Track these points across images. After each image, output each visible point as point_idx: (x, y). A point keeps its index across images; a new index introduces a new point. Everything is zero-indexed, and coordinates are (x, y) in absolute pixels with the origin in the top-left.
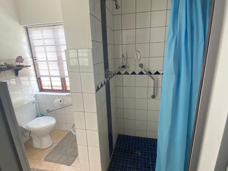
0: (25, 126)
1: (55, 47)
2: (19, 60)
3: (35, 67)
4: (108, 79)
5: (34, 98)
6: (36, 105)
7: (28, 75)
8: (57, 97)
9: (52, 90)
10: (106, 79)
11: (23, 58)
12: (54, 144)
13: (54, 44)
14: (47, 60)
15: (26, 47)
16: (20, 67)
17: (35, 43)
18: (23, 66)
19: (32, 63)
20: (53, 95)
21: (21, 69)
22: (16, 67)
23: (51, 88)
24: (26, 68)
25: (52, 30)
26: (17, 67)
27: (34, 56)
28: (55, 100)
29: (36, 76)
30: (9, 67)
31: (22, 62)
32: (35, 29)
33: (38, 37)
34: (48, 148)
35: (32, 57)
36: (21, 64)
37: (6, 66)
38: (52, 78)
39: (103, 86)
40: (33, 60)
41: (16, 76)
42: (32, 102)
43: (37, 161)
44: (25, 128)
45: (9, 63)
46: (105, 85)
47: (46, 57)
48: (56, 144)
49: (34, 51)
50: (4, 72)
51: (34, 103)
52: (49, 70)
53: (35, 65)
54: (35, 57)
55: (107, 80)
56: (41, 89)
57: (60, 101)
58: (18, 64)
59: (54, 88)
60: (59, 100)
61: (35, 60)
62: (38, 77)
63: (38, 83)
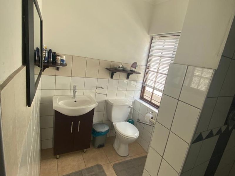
0: (115, 124)
1: (171, 59)
2: (134, 66)
3: (144, 75)
4: (230, 128)
5: (132, 103)
6: (131, 109)
7: (136, 81)
8: (151, 112)
9: (150, 103)
10: (226, 126)
11: (137, 64)
12: (128, 156)
13: (171, 56)
14: (158, 71)
15: (145, 55)
16: (132, 72)
17: (154, 52)
18: (135, 71)
19: (144, 71)
20: (148, 108)
21: (132, 74)
22: (129, 71)
23: (150, 100)
24: (137, 74)
25: (175, 40)
26: (131, 72)
28: (148, 114)
29: (143, 83)
30: (124, 70)
31: (135, 68)
32: (159, 39)
33: (158, 47)
34: (122, 156)
35: (146, 66)
36: (134, 69)
37: (122, 69)
38: (155, 91)
39: (213, 136)
40: (146, 68)
41: (127, 79)
42: (129, 106)
43: (108, 162)
44: (114, 125)
45: (125, 67)
46: (218, 136)
47: (158, 68)
48: (129, 159)
49: (150, 60)
50: (119, 73)
51: (130, 107)
52: (155, 81)
53: (146, 73)
54: (148, 66)
55: (228, 128)
56: (142, 98)
57: (152, 118)
58: (132, 69)
59: (152, 101)
60: (151, 116)
61: (148, 69)
62: (143, 85)
63: (142, 90)
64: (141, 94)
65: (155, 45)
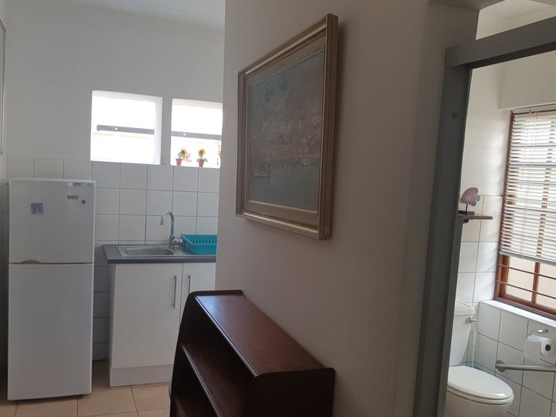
2: (469, 198)
3: (502, 223)
6: (472, 330)
7: (477, 242)
8: (541, 331)
9: (533, 307)
11: (479, 194)
14: (543, 207)
15: (495, 159)
16: (466, 217)
17: (523, 155)
18: (473, 213)
19: (498, 210)
20: (529, 319)
21: (467, 221)
23: (530, 299)
24: (479, 221)
27: (509, 192)
28: (532, 338)
29: (499, 248)
31: (474, 204)
32: (534, 118)
35: (504, 195)
36: (471, 208)
38: (542, 266)
40: (504, 202)
42: (467, 317)
47: (544, 199)
49: (512, 177)
53: (504, 216)
54: (510, 196)
56: (500, 294)
57: (548, 348)
58: (463, 207)
59: (540, 301)
60: (544, 341)
61: (510, 203)
62: (501, 253)
63: (497, 272)
64: (496, 284)
65: (523, 134)
